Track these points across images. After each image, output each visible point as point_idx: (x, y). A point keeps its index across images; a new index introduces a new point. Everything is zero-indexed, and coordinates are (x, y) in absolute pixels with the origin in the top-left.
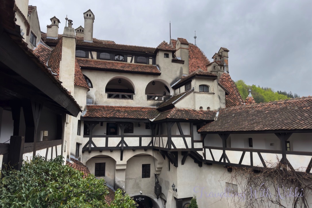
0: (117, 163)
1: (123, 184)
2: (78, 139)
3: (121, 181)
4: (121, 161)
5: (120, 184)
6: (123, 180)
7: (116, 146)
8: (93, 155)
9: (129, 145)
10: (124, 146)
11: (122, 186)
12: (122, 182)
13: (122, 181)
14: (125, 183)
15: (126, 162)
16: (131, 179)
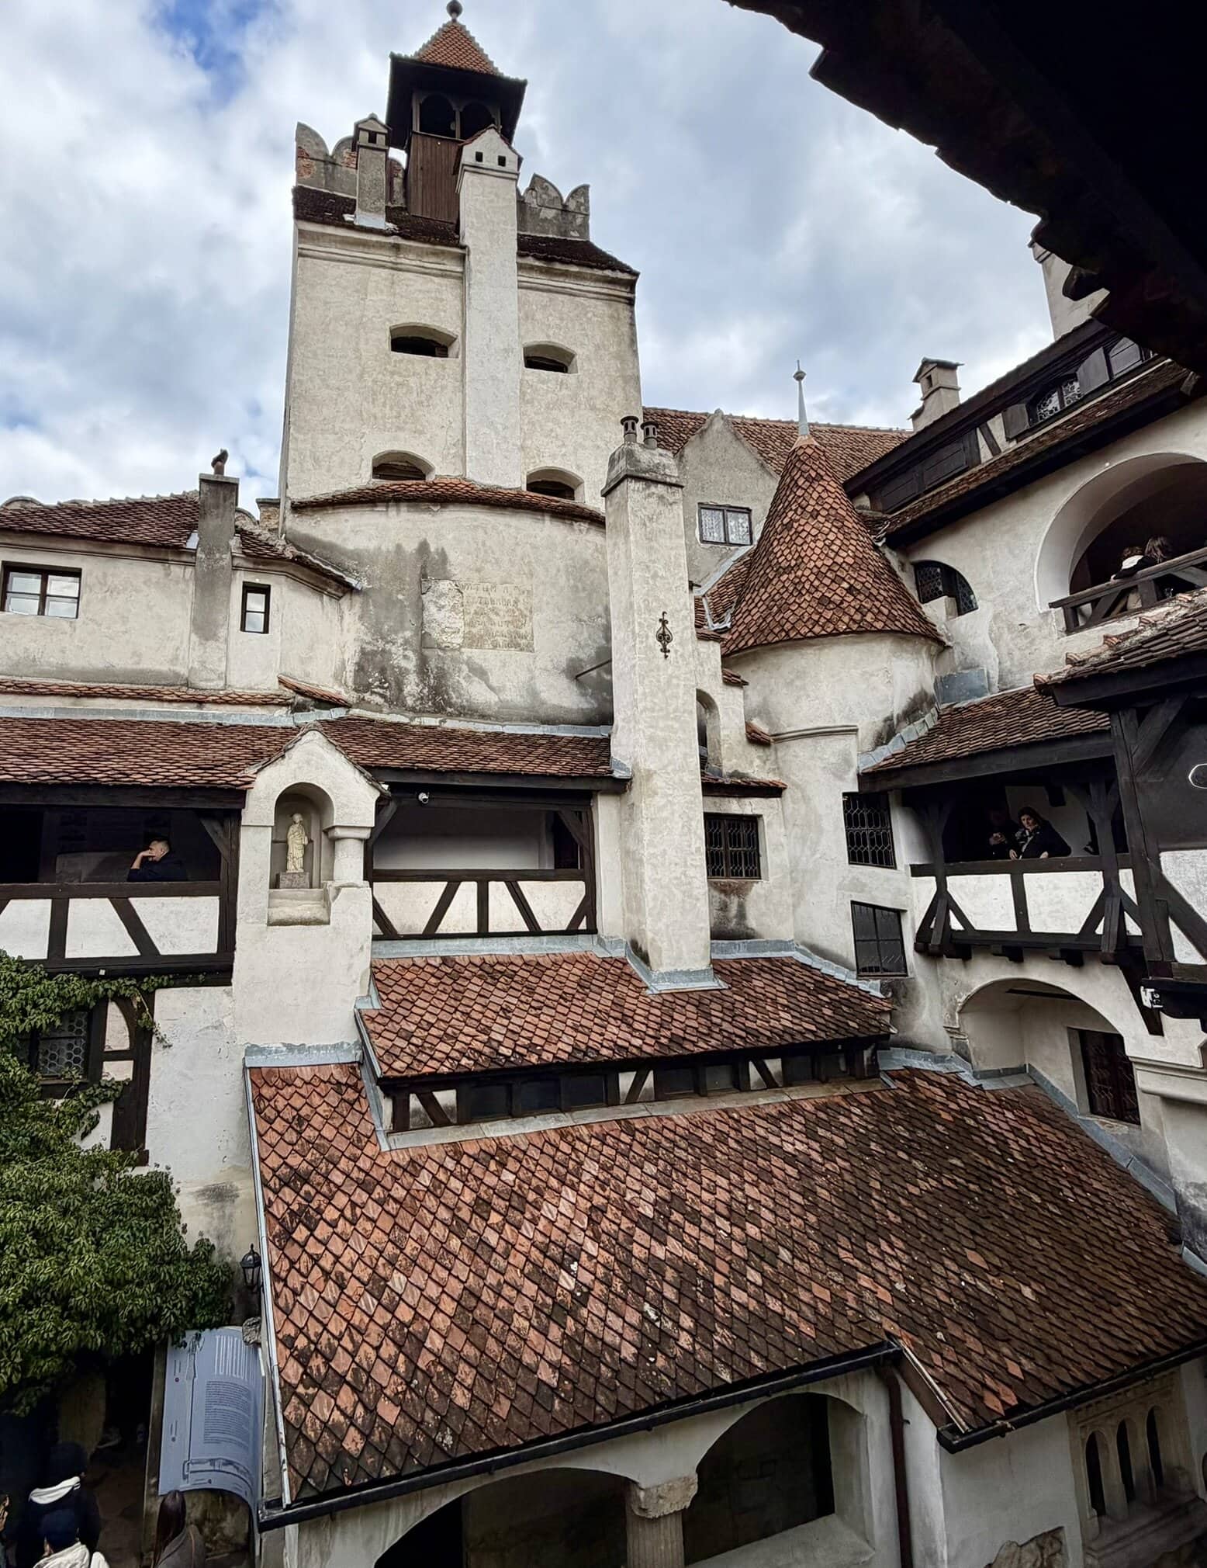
0: (1131, 1049)
2: (857, 883)
7: (1075, 928)
8: (985, 973)
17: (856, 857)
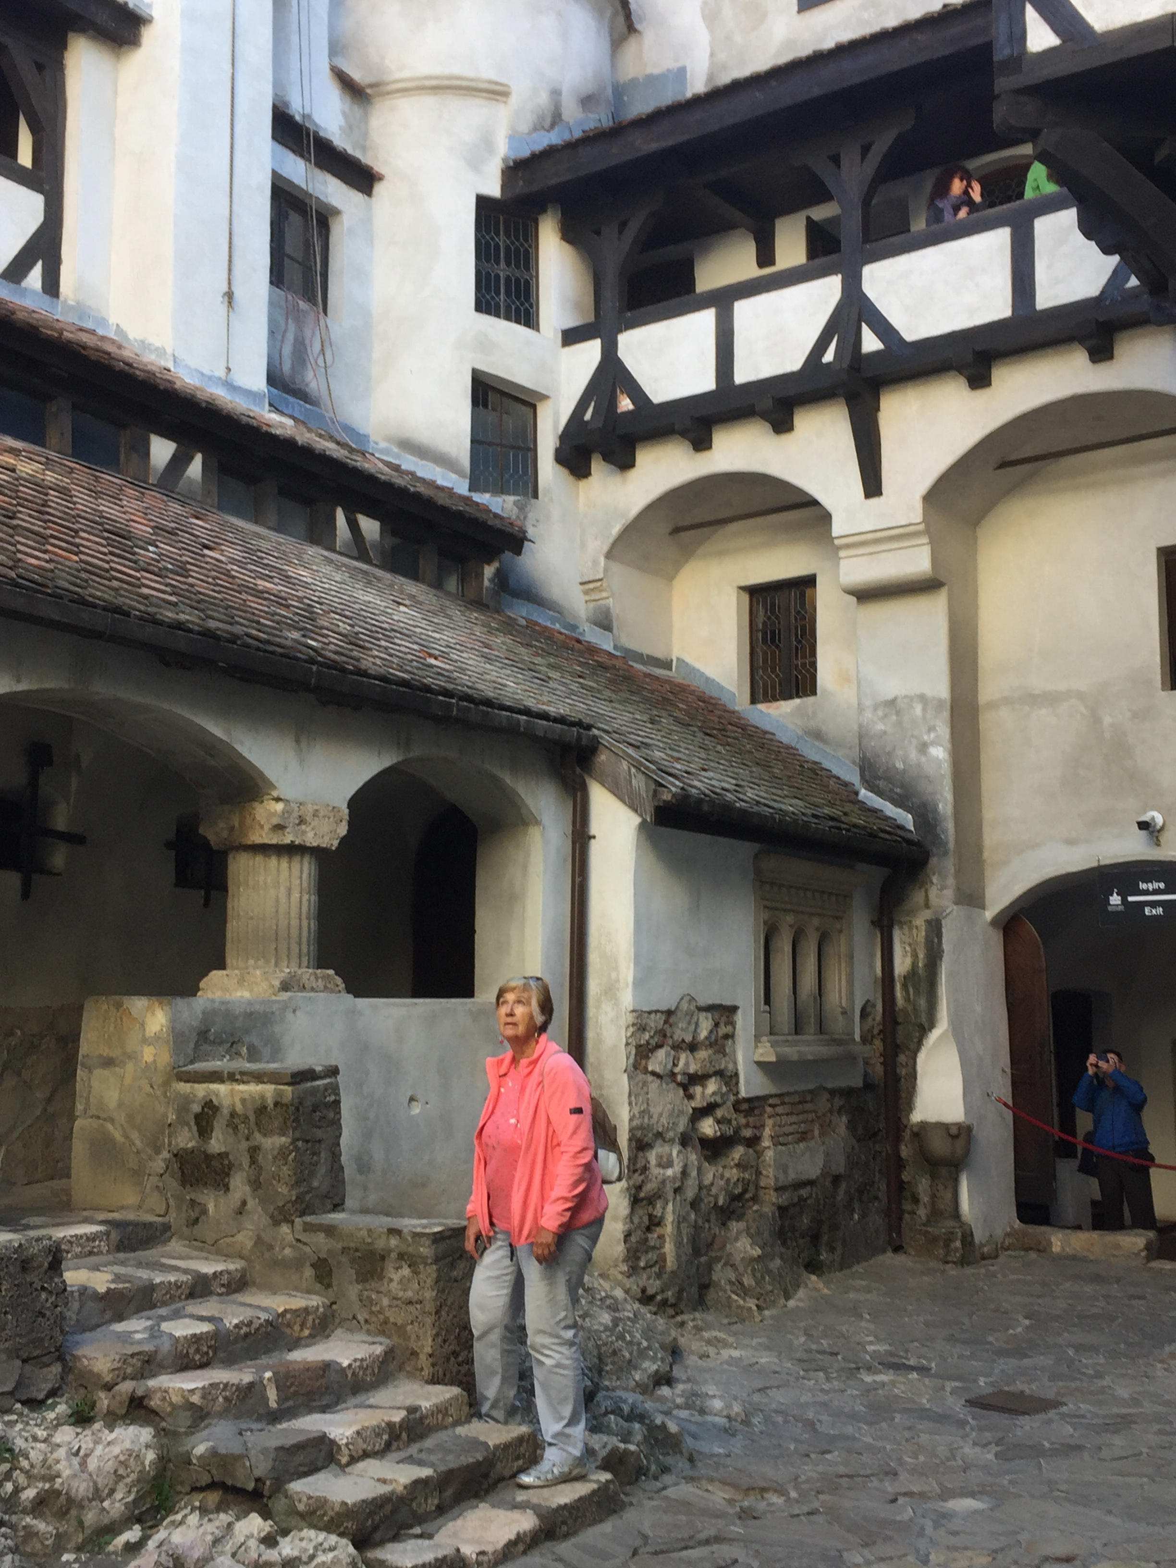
0: (838, 528)
1: (931, 729)
2: (484, 344)
3: (910, 699)
4: (874, 501)
5: (899, 724)
6: (929, 692)
7: (793, 362)
9: (910, 335)
10: (871, 343)
11: (923, 748)
12: (918, 709)
13: (922, 698)
14: (946, 714)
15: (918, 505)
16: (1051, 699)
17: (483, 305)
